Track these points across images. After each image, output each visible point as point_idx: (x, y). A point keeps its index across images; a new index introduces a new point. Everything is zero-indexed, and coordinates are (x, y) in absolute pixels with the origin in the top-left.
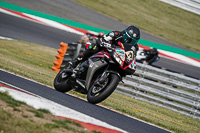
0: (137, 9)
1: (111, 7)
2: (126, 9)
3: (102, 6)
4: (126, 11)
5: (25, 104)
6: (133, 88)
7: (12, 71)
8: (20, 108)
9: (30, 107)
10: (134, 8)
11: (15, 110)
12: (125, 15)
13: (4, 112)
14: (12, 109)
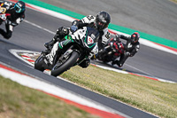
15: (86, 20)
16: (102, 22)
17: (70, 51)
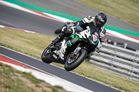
0: (132, 9)
1: (111, 7)
2: (123, 9)
3: (104, 7)
4: (123, 11)
5: (44, 82)
6: (128, 70)
7: (35, 56)
8: (40, 85)
9: (48, 84)
10: (129, 8)
11: (37, 86)
12: (122, 13)
13: (29, 87)
14: (34, 85)
15: (87, 21)
16: (100, 22)
17: (79, 48)
